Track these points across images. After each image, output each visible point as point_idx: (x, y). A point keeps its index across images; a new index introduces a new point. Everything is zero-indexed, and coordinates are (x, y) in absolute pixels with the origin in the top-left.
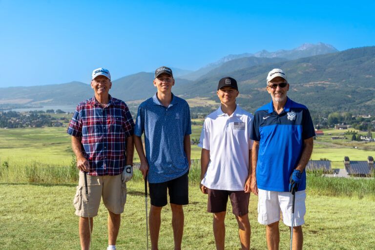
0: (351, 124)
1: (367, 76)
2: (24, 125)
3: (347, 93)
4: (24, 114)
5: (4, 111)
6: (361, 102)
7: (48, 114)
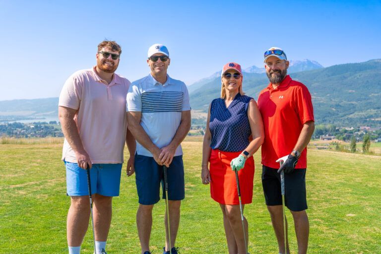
0: (335, 135)
1: (350, 91)
2: (29, 135)
3: (332, 106)
4: (28, 125)
5: (10, 123)
6: (345, 115)
7: (51, 125)
